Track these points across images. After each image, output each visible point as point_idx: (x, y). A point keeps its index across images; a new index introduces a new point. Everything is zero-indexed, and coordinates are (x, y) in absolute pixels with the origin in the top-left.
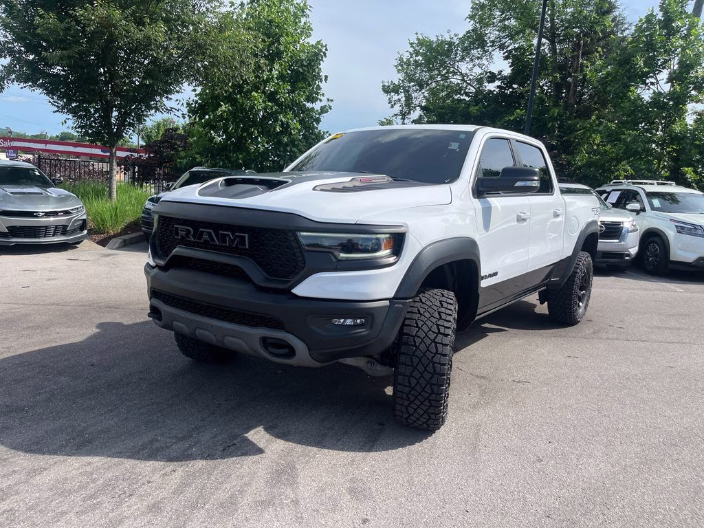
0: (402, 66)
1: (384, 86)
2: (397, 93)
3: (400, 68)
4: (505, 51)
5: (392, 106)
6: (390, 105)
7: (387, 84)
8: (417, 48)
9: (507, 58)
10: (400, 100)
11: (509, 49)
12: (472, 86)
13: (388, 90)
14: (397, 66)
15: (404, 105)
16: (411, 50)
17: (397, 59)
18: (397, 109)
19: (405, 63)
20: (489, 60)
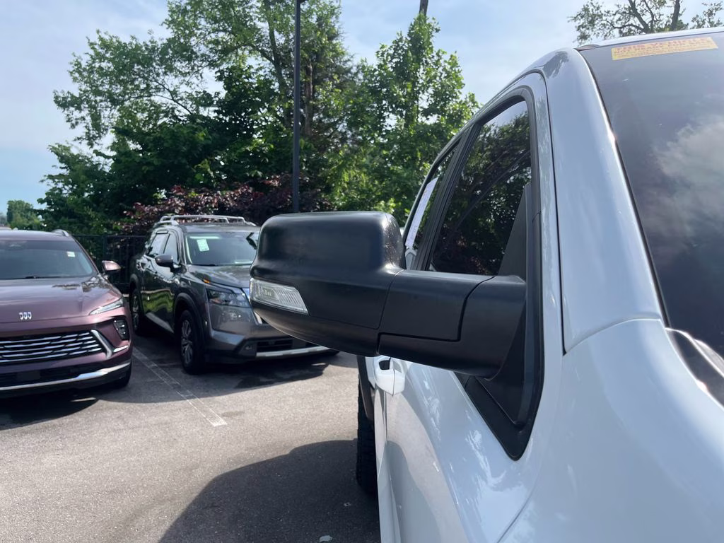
0: (80, 73)
1: (57, 97)
2: (79, 108)
3: (77, 75)
4: (216, 69)
5: (73, 126)
6: (69, 124)
7: (62, 95)
8: (100, 50)
9: (220, 79)
10: (83, 118)
11: (221, 68)
12: (185, 108)
13: (64, 103)
14: (71, 73)
15: (90, 126)
16: (92, 52)
17: (71, 63)
18: (81, 130)
19: (84, 70)
20: (200, 78)
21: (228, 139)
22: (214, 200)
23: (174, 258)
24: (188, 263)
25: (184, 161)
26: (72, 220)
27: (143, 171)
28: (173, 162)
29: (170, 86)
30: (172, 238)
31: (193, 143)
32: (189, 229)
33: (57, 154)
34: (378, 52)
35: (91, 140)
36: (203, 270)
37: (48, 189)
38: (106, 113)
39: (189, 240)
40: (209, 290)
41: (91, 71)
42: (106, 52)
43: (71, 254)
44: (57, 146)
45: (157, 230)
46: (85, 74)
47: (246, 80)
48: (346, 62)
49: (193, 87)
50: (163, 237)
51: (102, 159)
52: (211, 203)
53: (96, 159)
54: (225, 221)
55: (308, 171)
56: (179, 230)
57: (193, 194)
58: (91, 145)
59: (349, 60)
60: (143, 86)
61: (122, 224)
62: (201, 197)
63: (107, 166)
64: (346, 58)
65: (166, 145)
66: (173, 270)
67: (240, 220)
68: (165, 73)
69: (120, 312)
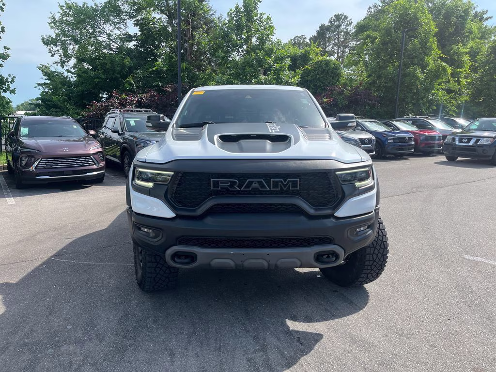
0: (55, 24)
1: (43, 39)
2: (55, 45)
3: (53, 25)
4: (134, 19)
5: (53, 55)
6: (50, 54)
7: (46, 38)
8: (66, 10)
9: (136, 25)
10: (58, 51)
11: (137, 18)
12: (117, 44)
13: (47, 42)
14: (50, 24)
15: (62, 55)
16: (61, 11)
17: (49, 18)
18: (57, 58)
19: (57, 21)
20: (125, 25)
21: (142, 62)
22: (135, 99)
23: (119, 129)
24: (126, 131)
25: (119, 76)
26: (57, 110)
27: (95, 82)
28: (112, 77)
29: (108, 30)
30: (118, 120)
31: (123, 66)
32: (126, 115)
33: (42, 71)
34: (228, 13)
35: (63, 63)
36: (133, 134)
37: (40, 92)
38: (71, 47)
39: (126, 120)
40: (136, 142)
41: (61, 22)
42: (70, 11)
43: (75, 127)
44: (41, 66)
45: (108, 116)
46: (58, 24)
47: (153, 26)
48: (211, 15)
49: (121, 30)
50: (113, 119)
51: (70, 74)
52: (134, 100)
53: (66, 74)
54: (142, 111)
55: (189, 82)
56: (121, 116)
57: (124, 96)
58: (63, 66)
59: (213, 14)
60: (91, 31)
61: (86, 113)
62: (128, 97)
63: (73, 79)
64: (211, 12)
65: (107, 66)
66: (119, 134)
67: (150, 111)
68: (104, 23)
69: (100, 150)
